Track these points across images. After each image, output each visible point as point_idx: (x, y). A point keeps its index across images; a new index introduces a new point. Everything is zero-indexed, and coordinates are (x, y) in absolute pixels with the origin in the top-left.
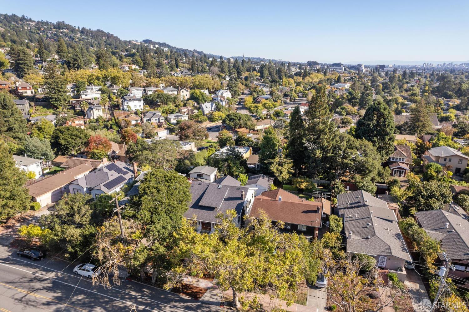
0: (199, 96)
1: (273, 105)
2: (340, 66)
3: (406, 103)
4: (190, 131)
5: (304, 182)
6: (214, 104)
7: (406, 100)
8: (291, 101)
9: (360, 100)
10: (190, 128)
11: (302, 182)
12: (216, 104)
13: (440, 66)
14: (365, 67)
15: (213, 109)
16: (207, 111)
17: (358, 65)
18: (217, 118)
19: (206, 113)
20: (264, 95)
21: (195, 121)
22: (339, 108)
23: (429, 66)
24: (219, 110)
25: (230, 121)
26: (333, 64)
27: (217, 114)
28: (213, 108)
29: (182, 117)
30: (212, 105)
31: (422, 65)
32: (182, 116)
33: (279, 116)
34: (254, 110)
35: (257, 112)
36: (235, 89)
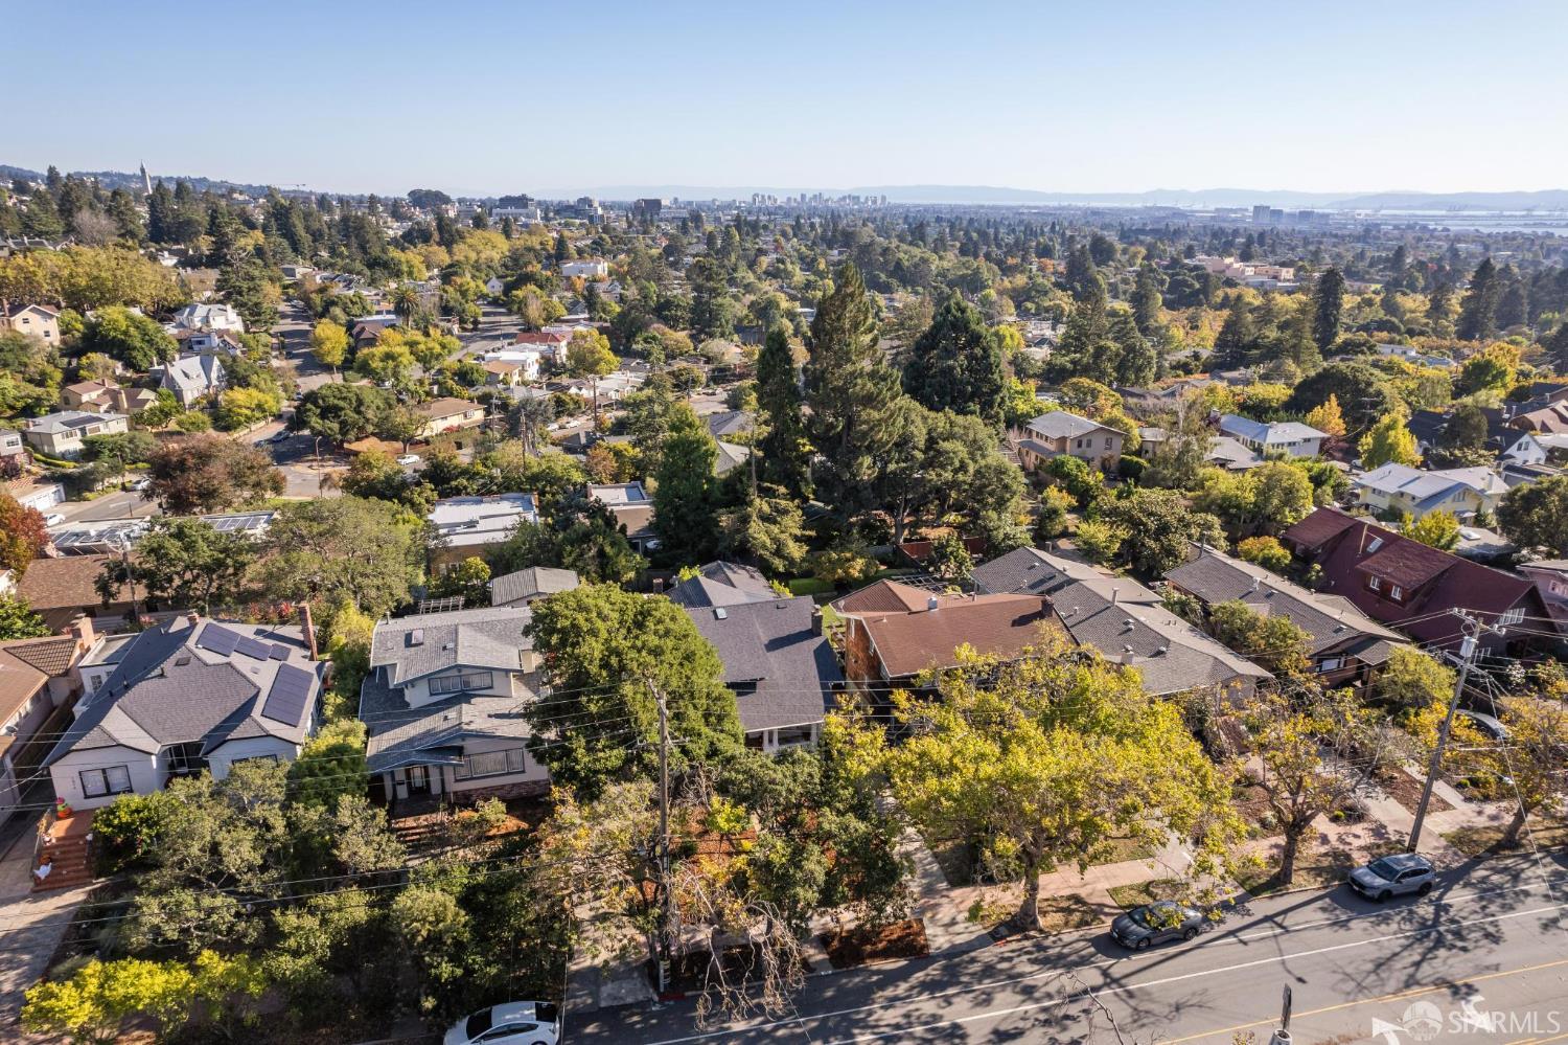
0: (126, 333)
1: (443, 346)
2: (525, 206)
3: (800, 310)
4: (216, 469)
5: (853, 559)
6: (216, 362)
7: (798, 303)
8: (464, 329)
9: (693, 311)
10: (210, 457)
11: (848, 560)
12: (222, 361)
13: (793, 204)
14: (603, 206)
15: (215, 382)
16: (192, 390)
17: (580, 200)
18: (248, 412)
19: (189, 398)
20: (369, 313)
21: (158, 435)
22: (639, 339)
23: (768, 203)
24: (244, 383)
25: (323, 416)
26: (501, 200)
27: (239, 395)
28: (214, 375)
29: (101, 425)
30: (207, 368)
31: (750, 200)
32: (99, 419)
33: (471, 384)
34: (384, 369)
35: (396, 375)
36: (255, 299)
